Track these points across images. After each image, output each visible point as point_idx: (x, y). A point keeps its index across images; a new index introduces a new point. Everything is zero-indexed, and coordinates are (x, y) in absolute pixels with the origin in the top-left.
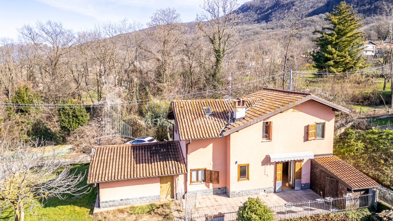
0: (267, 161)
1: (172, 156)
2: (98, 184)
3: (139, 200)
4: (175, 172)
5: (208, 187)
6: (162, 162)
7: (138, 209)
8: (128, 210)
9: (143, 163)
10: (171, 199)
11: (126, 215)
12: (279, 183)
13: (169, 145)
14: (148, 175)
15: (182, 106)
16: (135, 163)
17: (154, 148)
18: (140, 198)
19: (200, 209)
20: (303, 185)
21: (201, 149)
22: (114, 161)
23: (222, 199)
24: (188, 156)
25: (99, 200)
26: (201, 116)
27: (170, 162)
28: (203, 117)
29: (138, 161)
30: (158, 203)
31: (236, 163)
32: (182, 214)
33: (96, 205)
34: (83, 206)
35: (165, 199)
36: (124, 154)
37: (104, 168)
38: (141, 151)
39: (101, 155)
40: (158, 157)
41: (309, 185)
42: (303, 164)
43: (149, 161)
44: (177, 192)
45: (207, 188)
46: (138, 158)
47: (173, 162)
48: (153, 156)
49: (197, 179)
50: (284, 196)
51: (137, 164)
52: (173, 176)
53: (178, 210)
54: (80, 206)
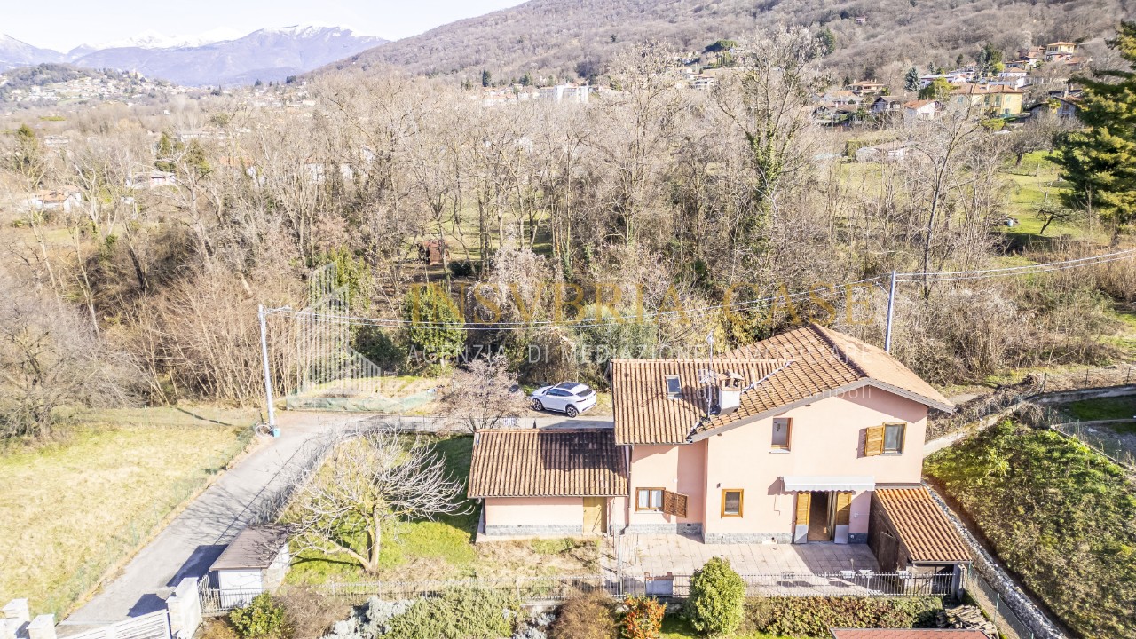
0: (778, 487)
1: (606, 460)
2: (484, 500)
3: (548, 528)
4: (607, 493)
5: (669, 520)
6: (587, 470)
7: (545, 544)
8: (529, 544)
9: (555, 469)
10: (601, 534)
11: (525, 552)
12: (803, 528)
13: (603, 435)
14: (562, 493)
15: (628, 372)
16: (543, 467)
17: (576, 440)
18: (550, 526)
19: (646, 558)
20: (852, 536)
21: (657, 454)
22: (510, 460)
23: (691, 544)
24: (633, 465)
25: (485, 521)
26: (660, 396)
27: (602, 470)
28: (662, 398)
29: (549, 463)
30: (578, 538)
31: (719, 485)
32: (614, 564)
33: (480, 528)
34: (460, 527)
35: (591, 531)
36: (525, 448)
37: (494, 473)
38: (553, 445)
39: (488, 448)
40: (581, 460)
41: (866, 537)
42: (853, 497)
43: (566, 467)
44: (612, 523)
45: (666, 522)
46: (548, 458)
47: (607, 470)
48: (574, 456)
49: (649, 505)
50: (806, 552)
51: (545, 469)
52: (605, 498)
53: (609, 556)
54: (456, 527)
